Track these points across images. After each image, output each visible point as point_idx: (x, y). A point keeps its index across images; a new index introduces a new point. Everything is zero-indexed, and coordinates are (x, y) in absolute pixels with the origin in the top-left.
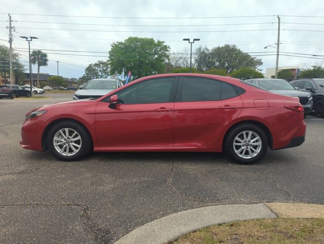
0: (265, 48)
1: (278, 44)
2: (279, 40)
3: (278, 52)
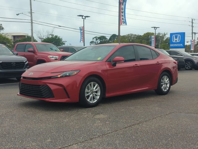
0: (18, 15)
1: (31, 13)
2: (31, 10)
3: (32, 20)
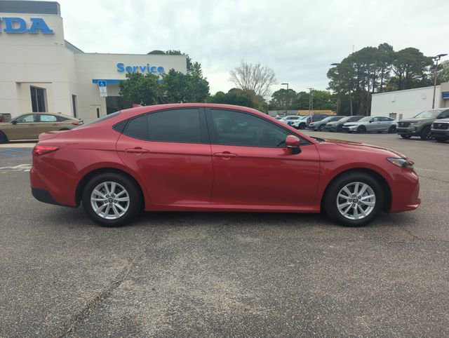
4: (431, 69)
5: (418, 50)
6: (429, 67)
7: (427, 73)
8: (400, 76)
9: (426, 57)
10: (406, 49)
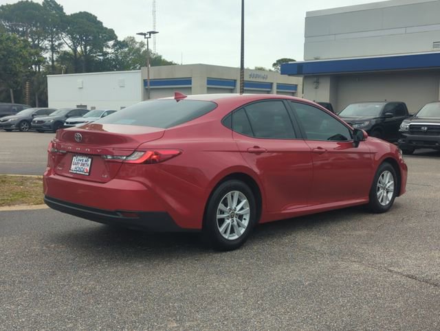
4: (114, 46)
5: (96, 18)
6: (111, 43)
7: (109, 50)
8: (75, 50)
9: (106, 28)
10: (80, 13)
